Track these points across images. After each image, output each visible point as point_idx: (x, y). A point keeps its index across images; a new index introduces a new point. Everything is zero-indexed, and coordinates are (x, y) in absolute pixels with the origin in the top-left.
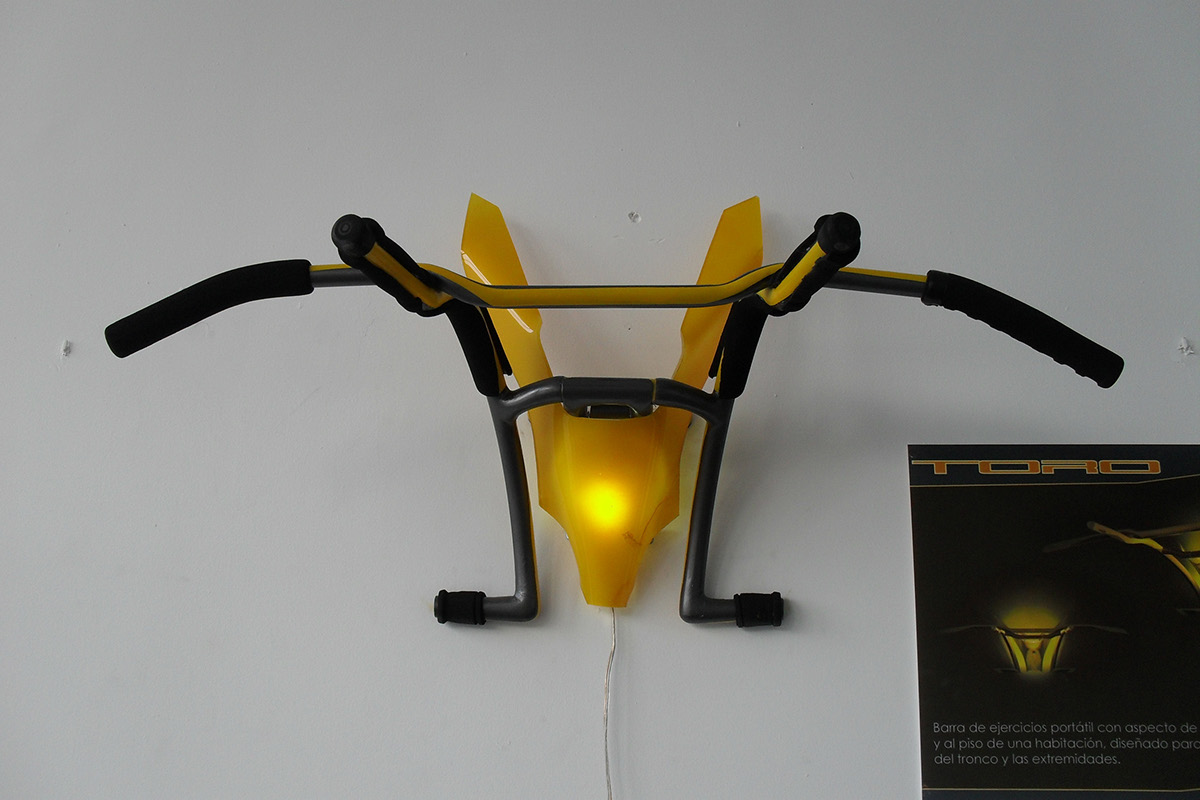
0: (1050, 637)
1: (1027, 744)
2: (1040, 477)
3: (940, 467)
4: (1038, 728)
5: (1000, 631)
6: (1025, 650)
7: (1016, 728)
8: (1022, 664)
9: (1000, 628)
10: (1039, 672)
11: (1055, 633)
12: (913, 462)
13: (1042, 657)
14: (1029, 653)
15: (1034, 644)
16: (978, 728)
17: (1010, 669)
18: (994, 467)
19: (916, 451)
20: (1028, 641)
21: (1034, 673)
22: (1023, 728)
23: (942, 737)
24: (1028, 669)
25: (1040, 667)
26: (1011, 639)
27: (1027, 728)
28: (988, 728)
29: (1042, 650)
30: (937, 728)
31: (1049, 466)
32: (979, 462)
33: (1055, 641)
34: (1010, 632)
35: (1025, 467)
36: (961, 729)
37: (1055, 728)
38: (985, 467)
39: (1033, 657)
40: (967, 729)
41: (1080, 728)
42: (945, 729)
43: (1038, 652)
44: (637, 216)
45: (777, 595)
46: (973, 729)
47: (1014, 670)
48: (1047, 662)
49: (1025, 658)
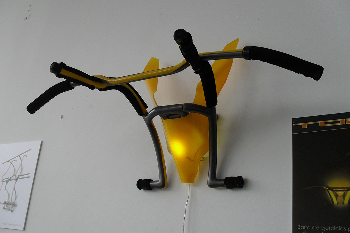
0: (348, 191)
2: (345, 126)
3: (304, 126)
4: (342, 229)
5: (326, 188)
6: (336, 196)
7: (332, 229)
8: (335, 202)
9: (326, 187)
10: (343, 205)
11: (349, 189)
12: (294, 125)
13: (344, 199)
14: (339, 198)
15: (340, 193)
16: (316, 228)
17: (330, 204)
18: (326, 123)
19: (295, 121)
20: (338, 192)
21: (339, 205)
22: (335, 229)
23: (301, 231)
24: (338, 203)
25: (343, 203)
26: (331, 192)
27: (337, 229)
28: (320, 228)
29: (344, 196)
30: (299, 226)
31: (349, 121)
32: (319, 122)
34: (330, 189)
35: (339, 122)
36: (309, 228)
38: (322, 124)
40: (311, 228)
42: (302, 228)
43: (342, 197)
46: (314, 228)
47: (332, 204)
48: (346, 201)
49: (337, 199)
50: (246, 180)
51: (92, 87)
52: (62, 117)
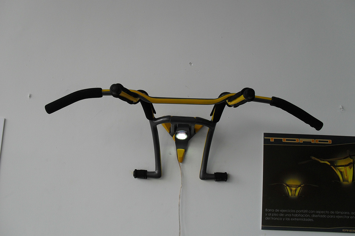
0: (298, 187)
1: (290, 215)
3: (272, 139)
4: (293, 211)
6: (291, 190)
7: (287, 211)
8: (290, 194)
9: (285, 184)
11: (300, 186)
12: (265, 138)
14: (292, 191)
15: (294, 189)
16: (277, 211)
17: (287, 195)
18: (287, 140)
19: (266, 135)
20: (292, 188)
21: (293, 197)
22: (289, 211)
23: (268, 212)
24: (292, 195)
25: (295, 195)
26: (288, 187)
27: (290, 211)
28: (280, 211)
29: (296, 190)
30: (266, 210)
31: (302, 140)
32: (282, 138)
33: (299, 188)
34: (288, 185)
35: (295, 140)
37: (297, 211)
38: (284, 140)
39: (293, 192)
40: (274, 211)
41: (304, 211)
42: (269, 210)
43: (295, 191)
44: (192, 64)
45: (226, 173)
47: (288, 195)
48: (297, 194)
49: (291, 193)
52: (30, 96)
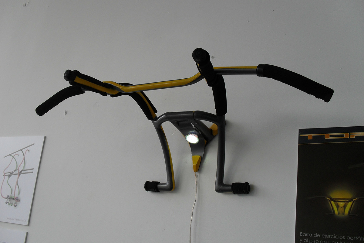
0: (349, 202)
2: (349, 139)
3: (310, 137)
4: (341, 237)
5: (328, 199)
6: (338, 206)
7: (332, 237)
8: (336, 212)
9: (328, 198)
10: (343, 215)
11: (351, 200)
12: (300, 135)
13: (345, 209)
14: (340, 208)
15: (342, 204)
16: (317, 235)
17: (331, 213)
18: (331, 136)
20: (339, 203)
21: (341, 215)
22: (339, 237)
23: (303, 238)
24: (339, 214)
25: (344, 214)
26: (332, 202)
28: (321, 236)
29: (345, 207)
30: (301, 234)
31: (353, 135)
32: (325, 134)
33: (350, 203)
34: (332, 199)
35: (343, 136)
36: (311, 235)
37: (348, 238)
38: (327, 136)
39: (341, 210)
40: (313, 235)
41: (359, 239)
42: (304, 235)
43: (343, 208)
44: (214, 57)
45: (247, 183)
46: (315, 235)
47: (333, 214)
48: (347, 211)
49: (338, 210)
50: (253, 186)
51: (104, 94)
52: (66, 113)
